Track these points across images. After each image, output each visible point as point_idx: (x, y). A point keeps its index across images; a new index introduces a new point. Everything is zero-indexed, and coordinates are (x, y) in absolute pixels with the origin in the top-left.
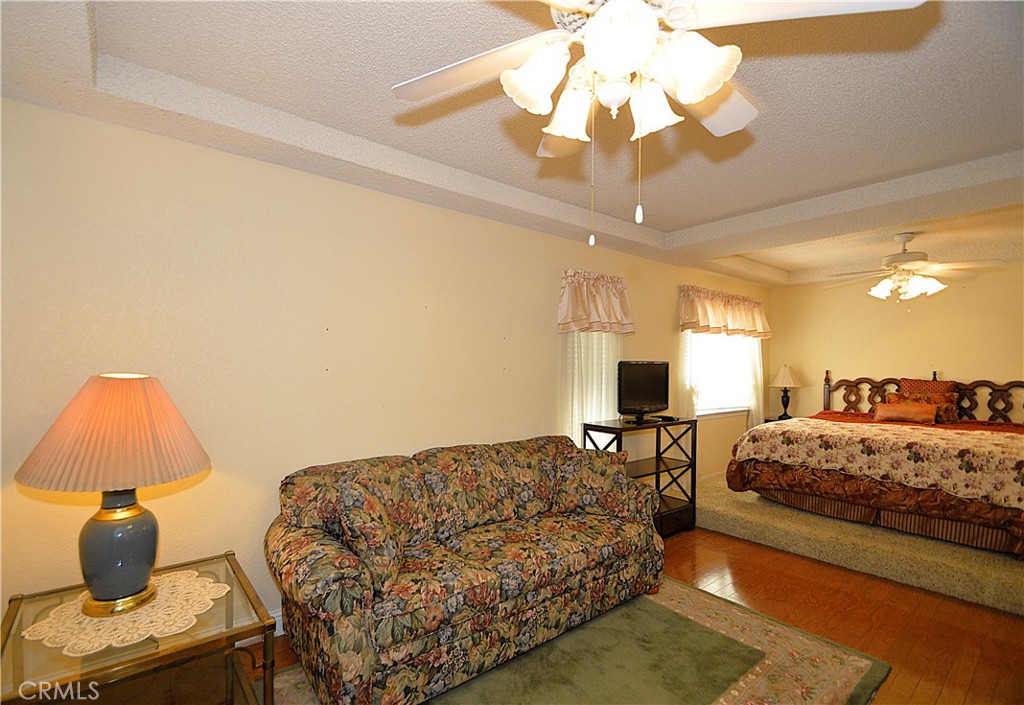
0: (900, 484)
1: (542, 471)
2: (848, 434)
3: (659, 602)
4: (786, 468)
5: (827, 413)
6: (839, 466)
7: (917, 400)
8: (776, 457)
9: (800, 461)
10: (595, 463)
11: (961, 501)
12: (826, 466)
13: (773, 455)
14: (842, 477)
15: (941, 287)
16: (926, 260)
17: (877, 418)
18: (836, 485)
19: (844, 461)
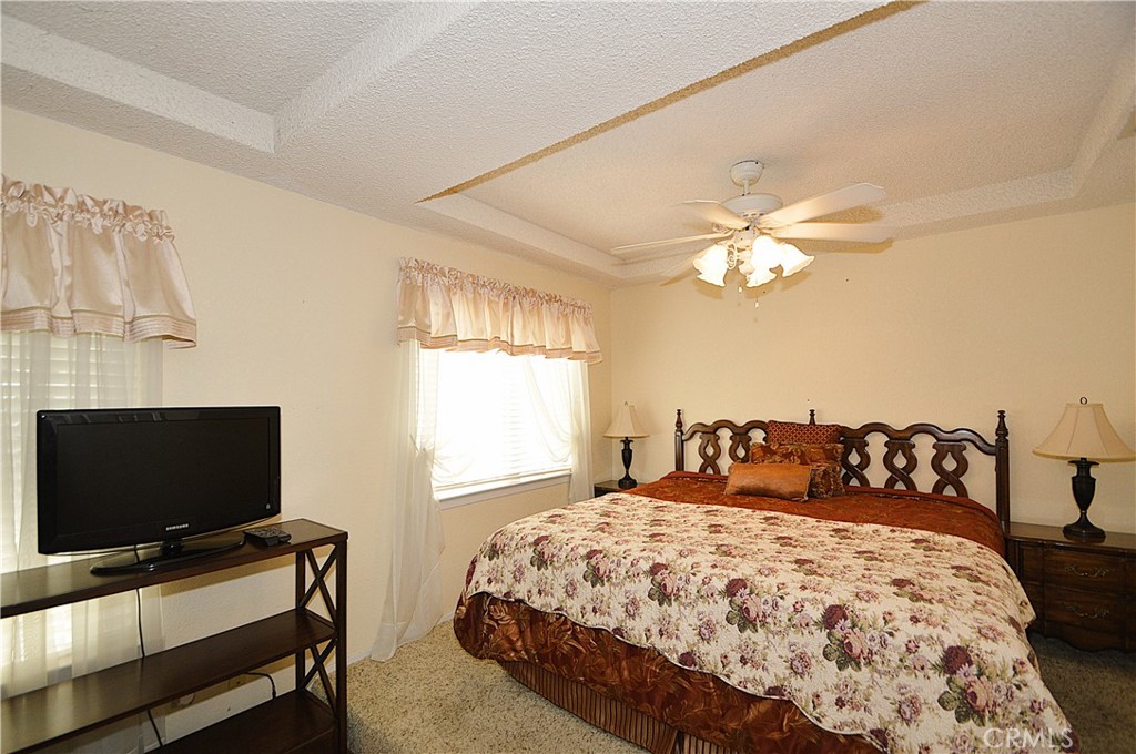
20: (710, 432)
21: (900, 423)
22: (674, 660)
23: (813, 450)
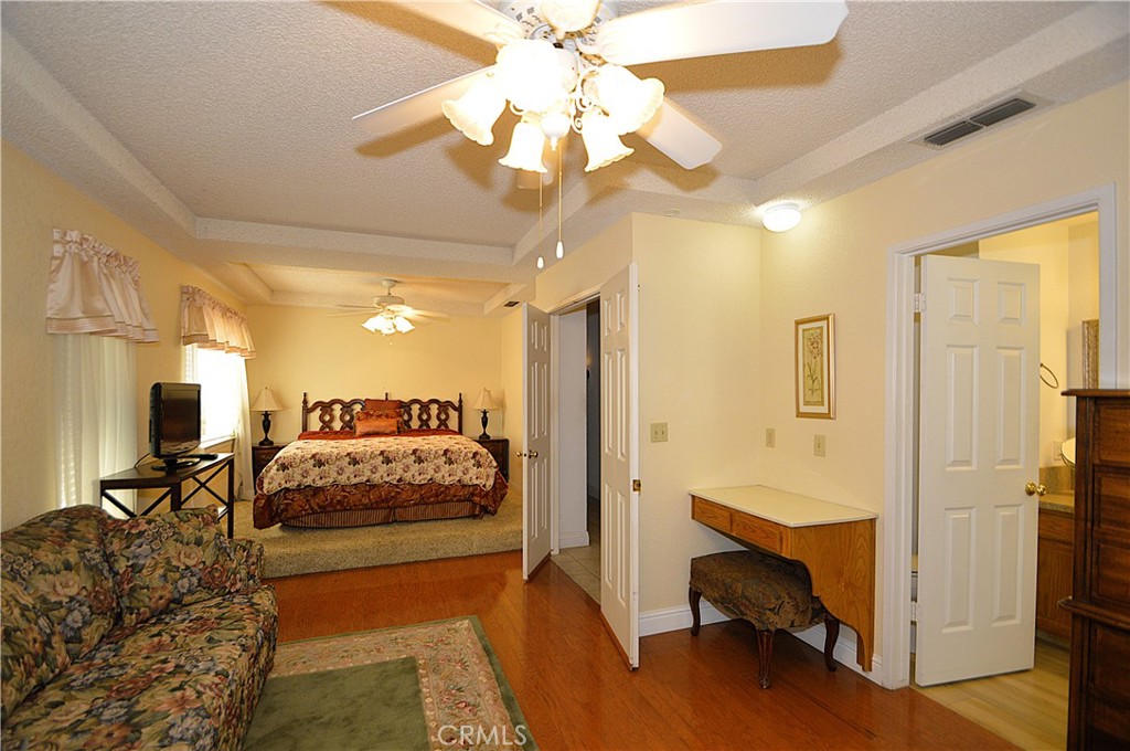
0: (409, 483)
1: (91, 568)
2: (335, 451)
3: (286, 674)
4: (317, 491)
5: (306, 434)
6: (365, 479)
7: (379, 416)
8: (308, 481)
9: (331, 480)
10: (183, 531)
11: (447, 487)
12: (354, 481)
13: (305, 480)
14: (367, 488)
15: (412, 327)
16: (403, 304)
17: (358, 433)
18: (363, 496)
19: (369, 473)
20: (326, 407)
21: (425, 399)
22: (395, 482)
23: (391, 412)
